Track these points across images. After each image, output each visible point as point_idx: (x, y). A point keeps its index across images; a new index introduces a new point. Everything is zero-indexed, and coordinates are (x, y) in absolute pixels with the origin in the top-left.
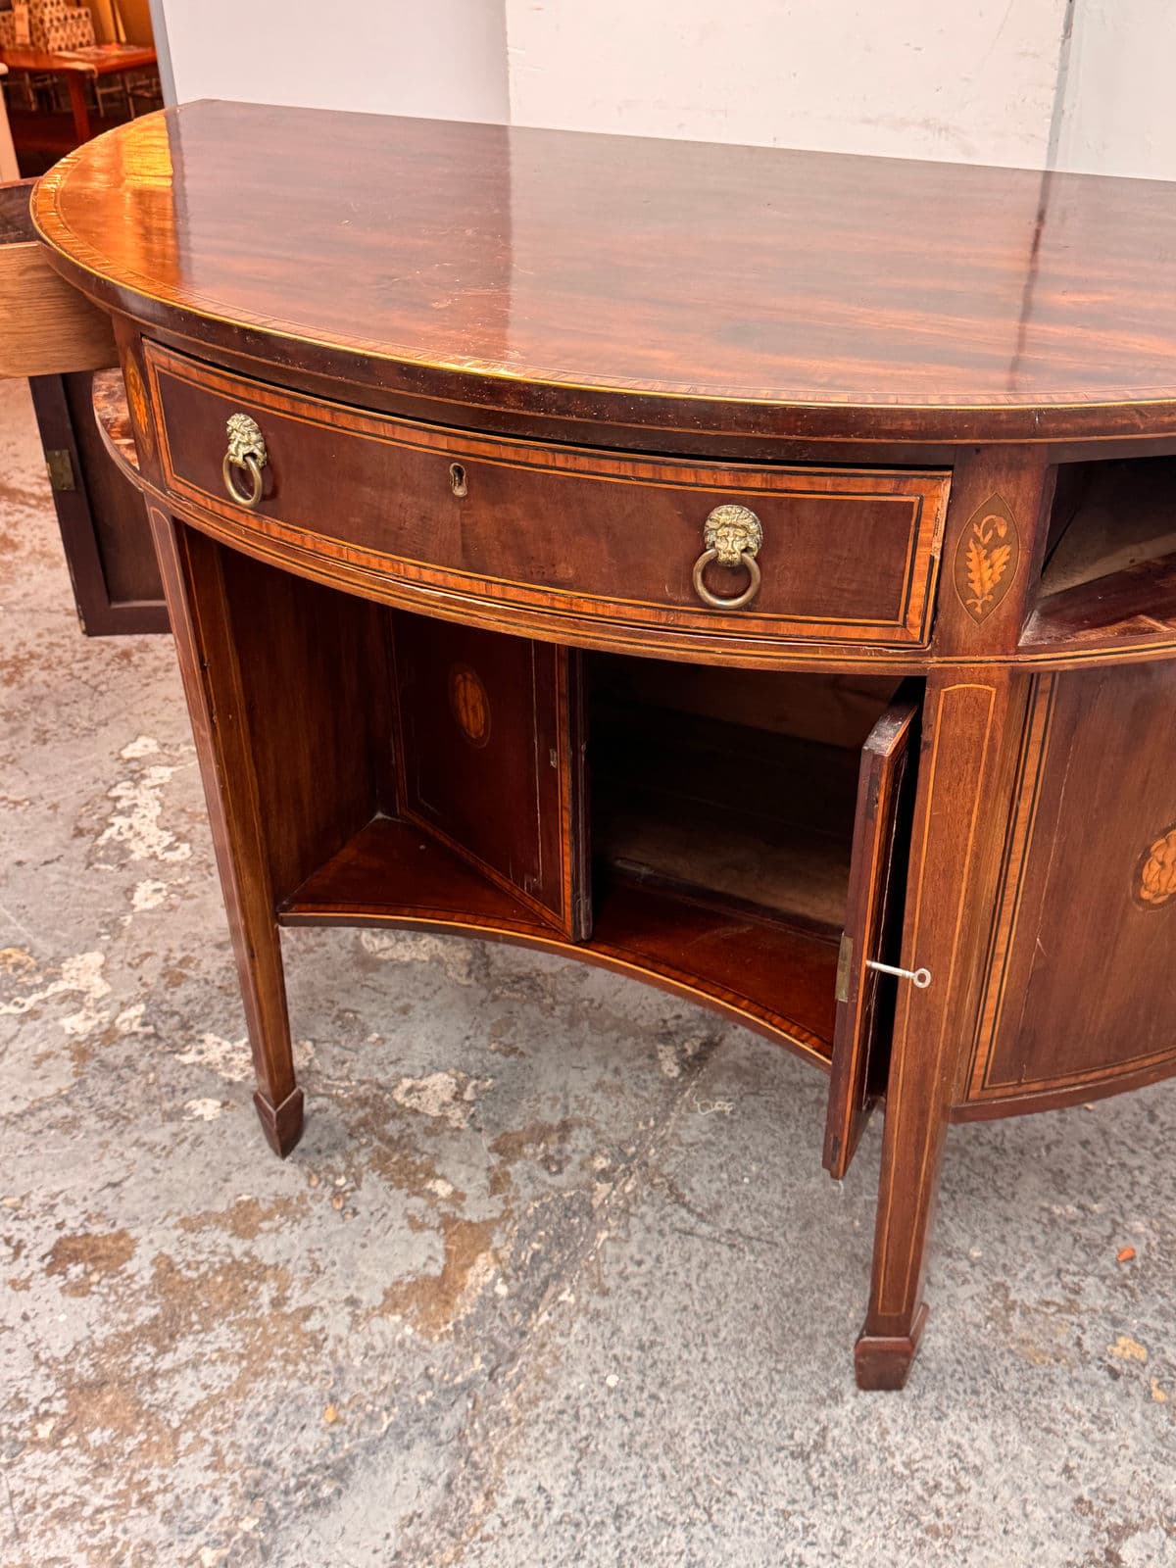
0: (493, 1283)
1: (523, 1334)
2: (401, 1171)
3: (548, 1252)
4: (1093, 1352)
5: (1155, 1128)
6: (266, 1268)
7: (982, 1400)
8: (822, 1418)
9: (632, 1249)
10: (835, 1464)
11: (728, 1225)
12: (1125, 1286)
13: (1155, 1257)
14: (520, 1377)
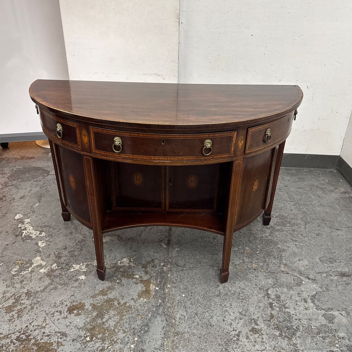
0: (155, 288)
1: (165, 294)
2: (128, 276)
3: (161, 280)
4: (251, 268)
5: (242, 234)
6: (113, 299)
7: (239, 279)
8: (218, 289)
9: (175, 275)
10: (224, 295)
11: (188, 267)
12: (250, 257)
13: (252, 252)
14: (168, 300)
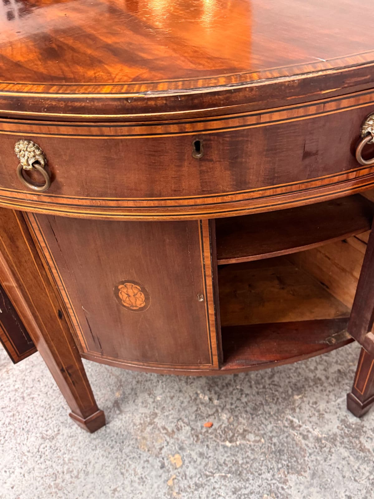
4: (163, 455)
5: (268, 382)
7: (112, 451)
8: (61, 430)
12: (197, 436)
13: (219, 431)
